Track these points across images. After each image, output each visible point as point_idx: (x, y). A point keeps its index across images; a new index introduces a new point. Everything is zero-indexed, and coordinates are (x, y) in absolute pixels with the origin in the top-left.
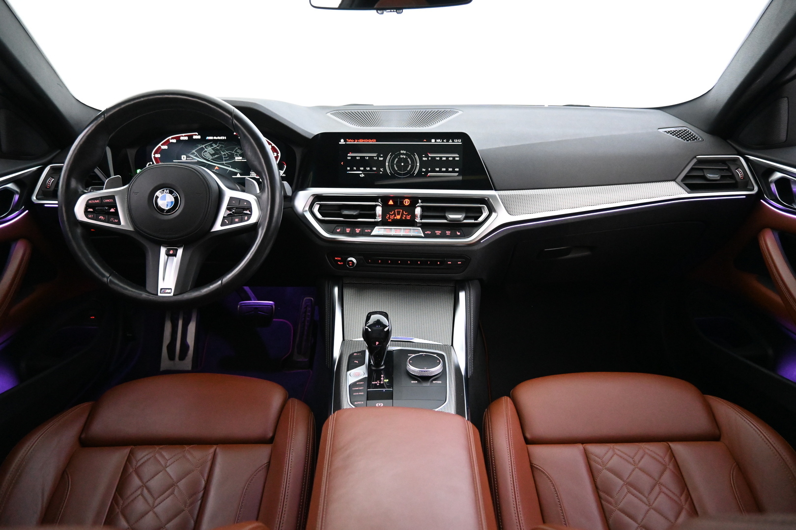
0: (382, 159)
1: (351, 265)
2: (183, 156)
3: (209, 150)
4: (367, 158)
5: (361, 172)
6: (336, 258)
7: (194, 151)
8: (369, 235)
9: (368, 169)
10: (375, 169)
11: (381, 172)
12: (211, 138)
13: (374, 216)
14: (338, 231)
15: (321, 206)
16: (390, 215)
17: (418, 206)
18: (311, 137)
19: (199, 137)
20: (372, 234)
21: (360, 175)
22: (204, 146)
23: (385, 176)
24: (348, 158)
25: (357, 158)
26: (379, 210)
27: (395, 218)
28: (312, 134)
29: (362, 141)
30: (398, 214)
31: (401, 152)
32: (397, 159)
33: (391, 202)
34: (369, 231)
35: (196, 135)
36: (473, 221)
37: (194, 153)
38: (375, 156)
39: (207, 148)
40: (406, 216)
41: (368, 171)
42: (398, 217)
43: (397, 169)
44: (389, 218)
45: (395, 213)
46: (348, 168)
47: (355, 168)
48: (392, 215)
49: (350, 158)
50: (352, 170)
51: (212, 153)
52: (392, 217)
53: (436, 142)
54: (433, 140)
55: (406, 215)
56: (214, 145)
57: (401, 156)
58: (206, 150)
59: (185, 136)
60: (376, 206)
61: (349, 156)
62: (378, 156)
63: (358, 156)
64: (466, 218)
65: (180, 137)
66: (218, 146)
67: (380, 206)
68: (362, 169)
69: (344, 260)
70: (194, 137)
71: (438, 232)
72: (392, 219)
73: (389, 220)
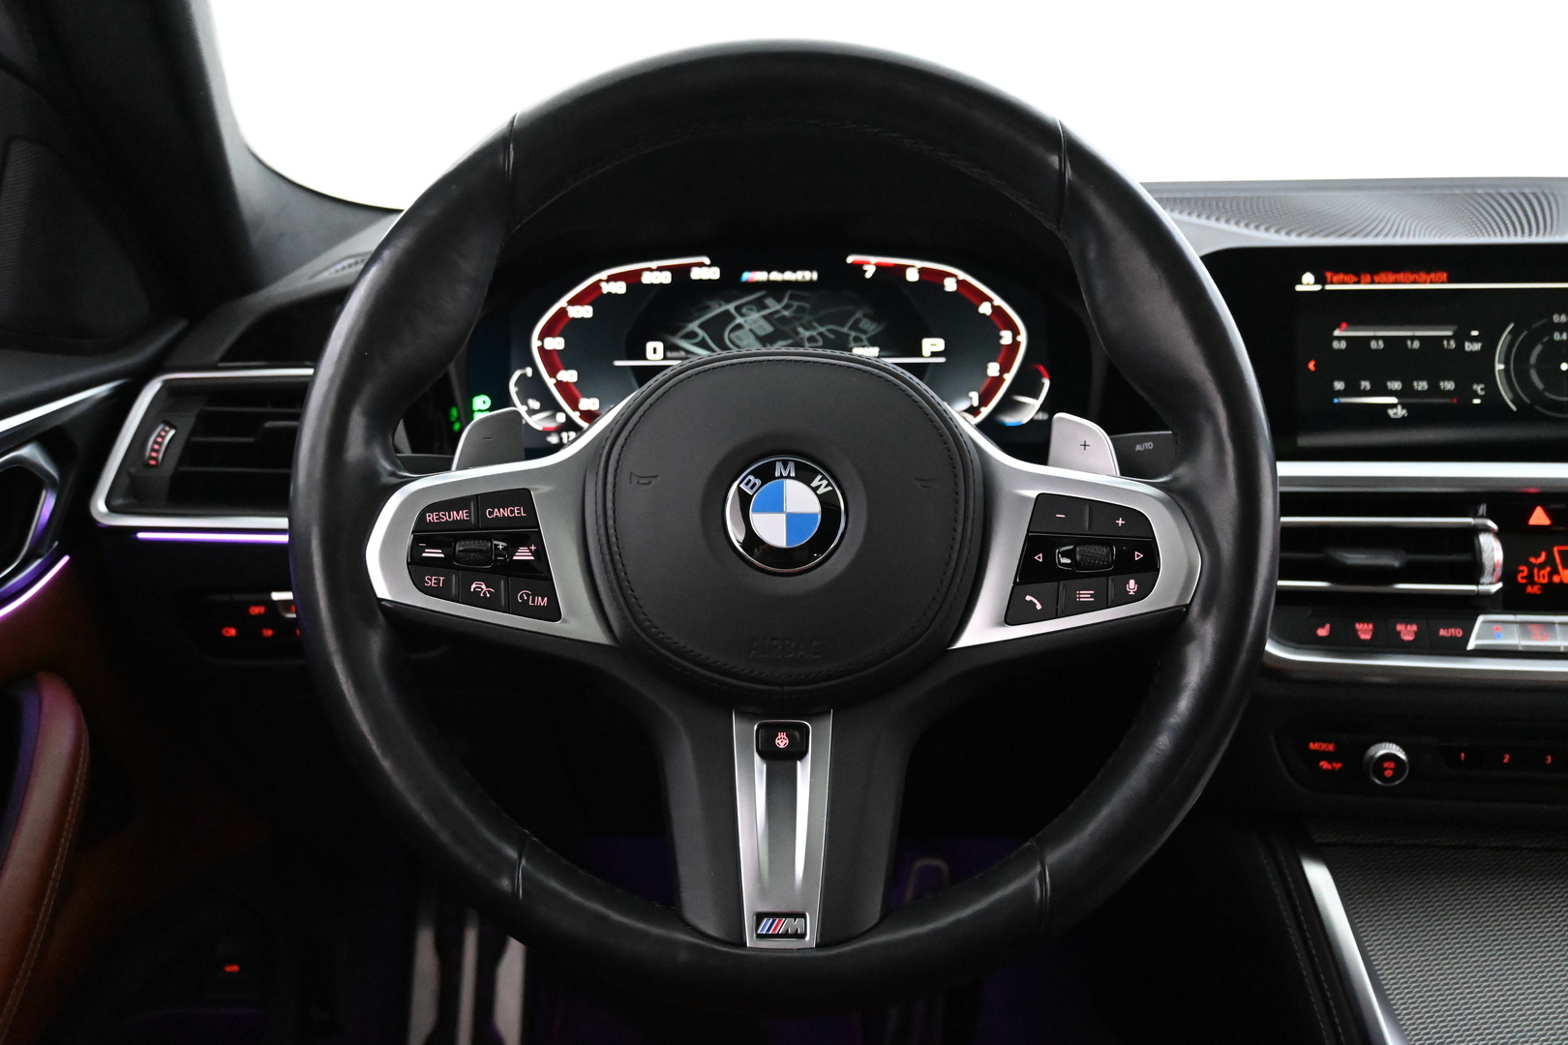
0: (1477, 347)
1: (1389, 773)
2: (650, 346)
3: (754, 321)
4: (1416, 344)
5: (1393, 400)
6: (1313, 746)
7: (694, 326)
8: (1458, 649)
9: (1422, 385)
10: (1449, 385)
11: (1477, 396)
12: (760, 276)
13: (1473, 570)
14: (1322, 632)
16: (1530, 566)
19: (714, 273)
20: (1471, 646)
21: (1391, 412)
22: (731, 307)
23: (1493, 409)
24: (1336, 345)
25: (1373, 345)
26: (1492, 549)
27: (1556, 579)
29: (1392, 277)
31: (1556, 318)
32: (1539, 348)
33: (1539, 518)
34: (1458, 633)
35: (701, 265)
37: (691, 336)
38: (1448, 338)
39: (742, 315)
41: (1422, 393)
43: (1540, 385)
44: (1530, 578)
45: (1550, 560)
46: (1339, 385)
47: (1366, 385)
48: (1541, 566)
49: (1343, 345)
50: (1353, 390)
51: (761, 333)
52: (1542, 577)
56: (770, 301)
57: (1557, 336)
58: (739, 320)
59: (660, 269)
60: (1475, 531)
61: (1340, 338)
62: (1461, 337)
63: (1377, 338)
65: (639, 273)
66: (786, 307)
67: (1487, 530)
68: (1396, 385)
69: (1353, 754)
70: (696, 274)
72: (1541, 584)
73: (1529, 589)
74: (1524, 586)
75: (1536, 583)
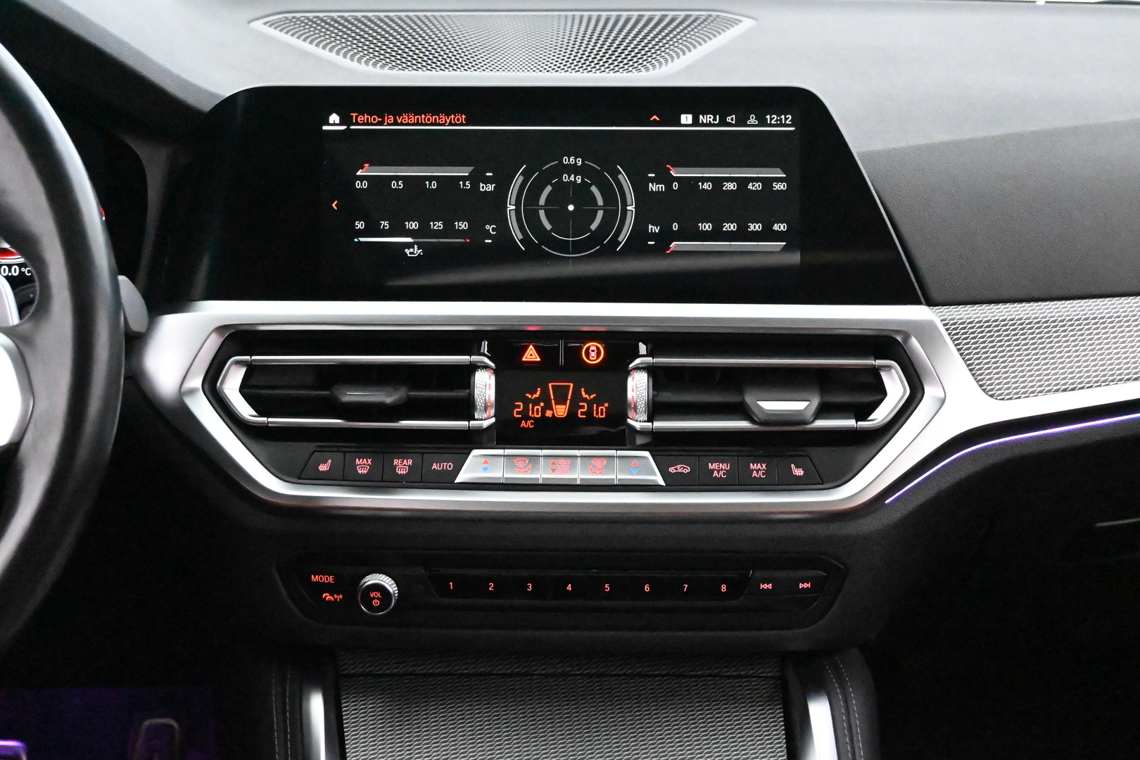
0: (490, 188)
1: (376, 603)
4: (434, 185)
5: (409, 240)
6: (315, 578)
8: (447, 482)
9: (438, 225)
10: (463, 226)
11: (490, 237)
13: (466, 408)
14: (323, 468)
15: (251, 370)
16: (526, 402)
17: (637, 368)
18: (207, 106)
20: (462, 477)
21: (407, 251)
23: (504, 251)
24: (358, 185)
25: (394, 185)
26: (485, 385)
27: (549, 414)
28: (212, 95)
29: (413, 119)
30: (561, 401)
31: (565, 160)
32: (549, 189)
33: (531, 355)
34: (449, 466)
36: (850, 423)
38: (464, 179)
40: (590, 407)
41: (437, 234)
42: (561, 411)
43: (548, 227)
44: (525, 414)
45: (545, 397)
46: (360, 225)
47: (385, 224)
48: (536, 402)
49: (365, 185)
50: (373, 230)
52: (536, 412)
53: (696, 122)
54: (686, 119)
55: (590, 403)
57: (565, 178)
60: (473, 368)
61: (362, 178)
62: (475, 178)
63: (397, 178)
64: (823, 411)
67: (486, 367)
68: (414, 225)
69: (349, 585)
71: (719, 468)
72: (534, 419)
73: (523, 424)
74: (520, 420)
75: (531, 418)
